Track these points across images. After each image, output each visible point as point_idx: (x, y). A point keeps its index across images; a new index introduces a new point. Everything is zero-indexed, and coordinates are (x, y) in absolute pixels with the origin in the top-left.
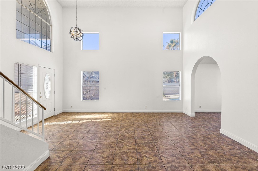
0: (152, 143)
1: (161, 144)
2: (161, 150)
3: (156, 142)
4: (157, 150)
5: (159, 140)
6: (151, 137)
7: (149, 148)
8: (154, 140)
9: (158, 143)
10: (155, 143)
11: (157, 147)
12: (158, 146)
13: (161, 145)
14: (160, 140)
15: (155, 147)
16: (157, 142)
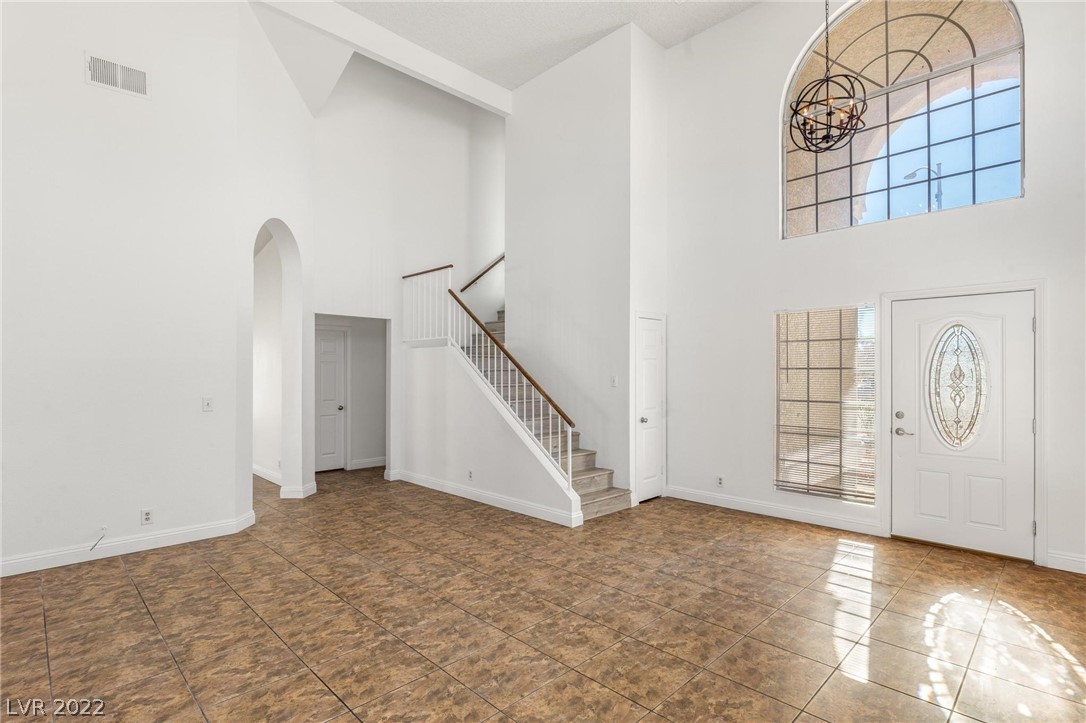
0: (395, 626)
1: (358, 635)
2: (347, 615)
3: (383, 633)
4: (362, 610)
5: (373, 651)
6: (425, 652)
7: (392, 607)
8: (398, 642)
9: (371, 636)
10: (381, 629)
11: (366, 618)
12: (365, 623)
13: (354, 632)
14: (368, 654)
15: (372, 616)
16: (377, 635)
